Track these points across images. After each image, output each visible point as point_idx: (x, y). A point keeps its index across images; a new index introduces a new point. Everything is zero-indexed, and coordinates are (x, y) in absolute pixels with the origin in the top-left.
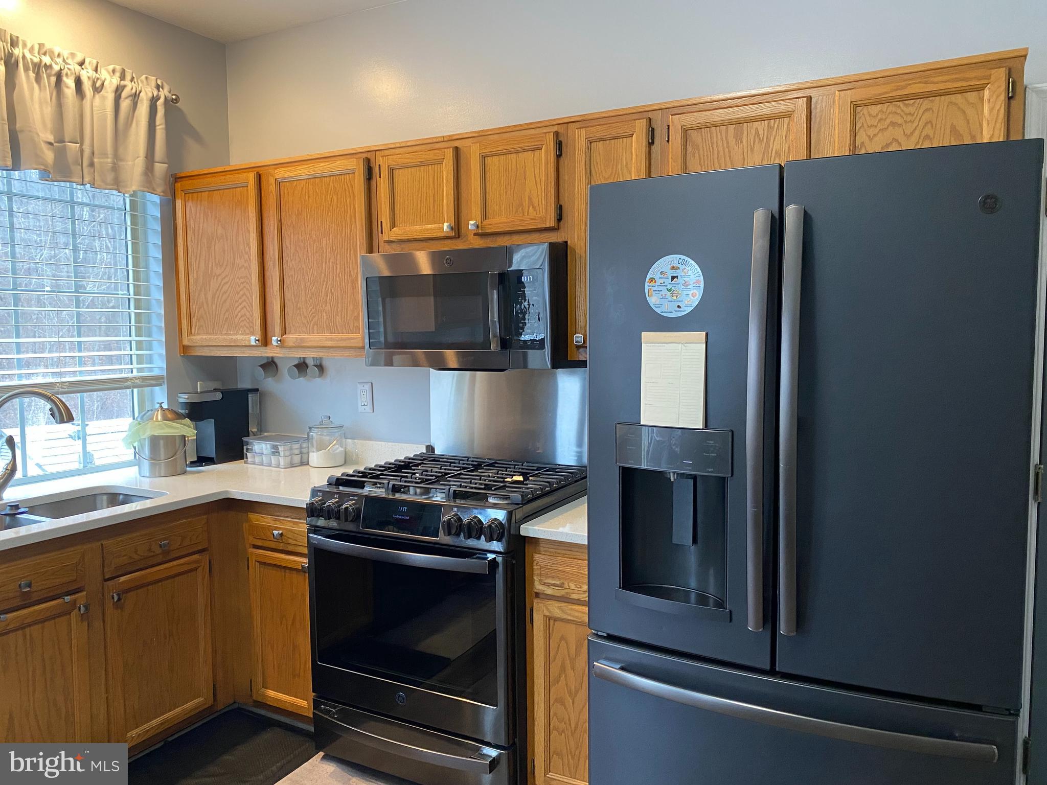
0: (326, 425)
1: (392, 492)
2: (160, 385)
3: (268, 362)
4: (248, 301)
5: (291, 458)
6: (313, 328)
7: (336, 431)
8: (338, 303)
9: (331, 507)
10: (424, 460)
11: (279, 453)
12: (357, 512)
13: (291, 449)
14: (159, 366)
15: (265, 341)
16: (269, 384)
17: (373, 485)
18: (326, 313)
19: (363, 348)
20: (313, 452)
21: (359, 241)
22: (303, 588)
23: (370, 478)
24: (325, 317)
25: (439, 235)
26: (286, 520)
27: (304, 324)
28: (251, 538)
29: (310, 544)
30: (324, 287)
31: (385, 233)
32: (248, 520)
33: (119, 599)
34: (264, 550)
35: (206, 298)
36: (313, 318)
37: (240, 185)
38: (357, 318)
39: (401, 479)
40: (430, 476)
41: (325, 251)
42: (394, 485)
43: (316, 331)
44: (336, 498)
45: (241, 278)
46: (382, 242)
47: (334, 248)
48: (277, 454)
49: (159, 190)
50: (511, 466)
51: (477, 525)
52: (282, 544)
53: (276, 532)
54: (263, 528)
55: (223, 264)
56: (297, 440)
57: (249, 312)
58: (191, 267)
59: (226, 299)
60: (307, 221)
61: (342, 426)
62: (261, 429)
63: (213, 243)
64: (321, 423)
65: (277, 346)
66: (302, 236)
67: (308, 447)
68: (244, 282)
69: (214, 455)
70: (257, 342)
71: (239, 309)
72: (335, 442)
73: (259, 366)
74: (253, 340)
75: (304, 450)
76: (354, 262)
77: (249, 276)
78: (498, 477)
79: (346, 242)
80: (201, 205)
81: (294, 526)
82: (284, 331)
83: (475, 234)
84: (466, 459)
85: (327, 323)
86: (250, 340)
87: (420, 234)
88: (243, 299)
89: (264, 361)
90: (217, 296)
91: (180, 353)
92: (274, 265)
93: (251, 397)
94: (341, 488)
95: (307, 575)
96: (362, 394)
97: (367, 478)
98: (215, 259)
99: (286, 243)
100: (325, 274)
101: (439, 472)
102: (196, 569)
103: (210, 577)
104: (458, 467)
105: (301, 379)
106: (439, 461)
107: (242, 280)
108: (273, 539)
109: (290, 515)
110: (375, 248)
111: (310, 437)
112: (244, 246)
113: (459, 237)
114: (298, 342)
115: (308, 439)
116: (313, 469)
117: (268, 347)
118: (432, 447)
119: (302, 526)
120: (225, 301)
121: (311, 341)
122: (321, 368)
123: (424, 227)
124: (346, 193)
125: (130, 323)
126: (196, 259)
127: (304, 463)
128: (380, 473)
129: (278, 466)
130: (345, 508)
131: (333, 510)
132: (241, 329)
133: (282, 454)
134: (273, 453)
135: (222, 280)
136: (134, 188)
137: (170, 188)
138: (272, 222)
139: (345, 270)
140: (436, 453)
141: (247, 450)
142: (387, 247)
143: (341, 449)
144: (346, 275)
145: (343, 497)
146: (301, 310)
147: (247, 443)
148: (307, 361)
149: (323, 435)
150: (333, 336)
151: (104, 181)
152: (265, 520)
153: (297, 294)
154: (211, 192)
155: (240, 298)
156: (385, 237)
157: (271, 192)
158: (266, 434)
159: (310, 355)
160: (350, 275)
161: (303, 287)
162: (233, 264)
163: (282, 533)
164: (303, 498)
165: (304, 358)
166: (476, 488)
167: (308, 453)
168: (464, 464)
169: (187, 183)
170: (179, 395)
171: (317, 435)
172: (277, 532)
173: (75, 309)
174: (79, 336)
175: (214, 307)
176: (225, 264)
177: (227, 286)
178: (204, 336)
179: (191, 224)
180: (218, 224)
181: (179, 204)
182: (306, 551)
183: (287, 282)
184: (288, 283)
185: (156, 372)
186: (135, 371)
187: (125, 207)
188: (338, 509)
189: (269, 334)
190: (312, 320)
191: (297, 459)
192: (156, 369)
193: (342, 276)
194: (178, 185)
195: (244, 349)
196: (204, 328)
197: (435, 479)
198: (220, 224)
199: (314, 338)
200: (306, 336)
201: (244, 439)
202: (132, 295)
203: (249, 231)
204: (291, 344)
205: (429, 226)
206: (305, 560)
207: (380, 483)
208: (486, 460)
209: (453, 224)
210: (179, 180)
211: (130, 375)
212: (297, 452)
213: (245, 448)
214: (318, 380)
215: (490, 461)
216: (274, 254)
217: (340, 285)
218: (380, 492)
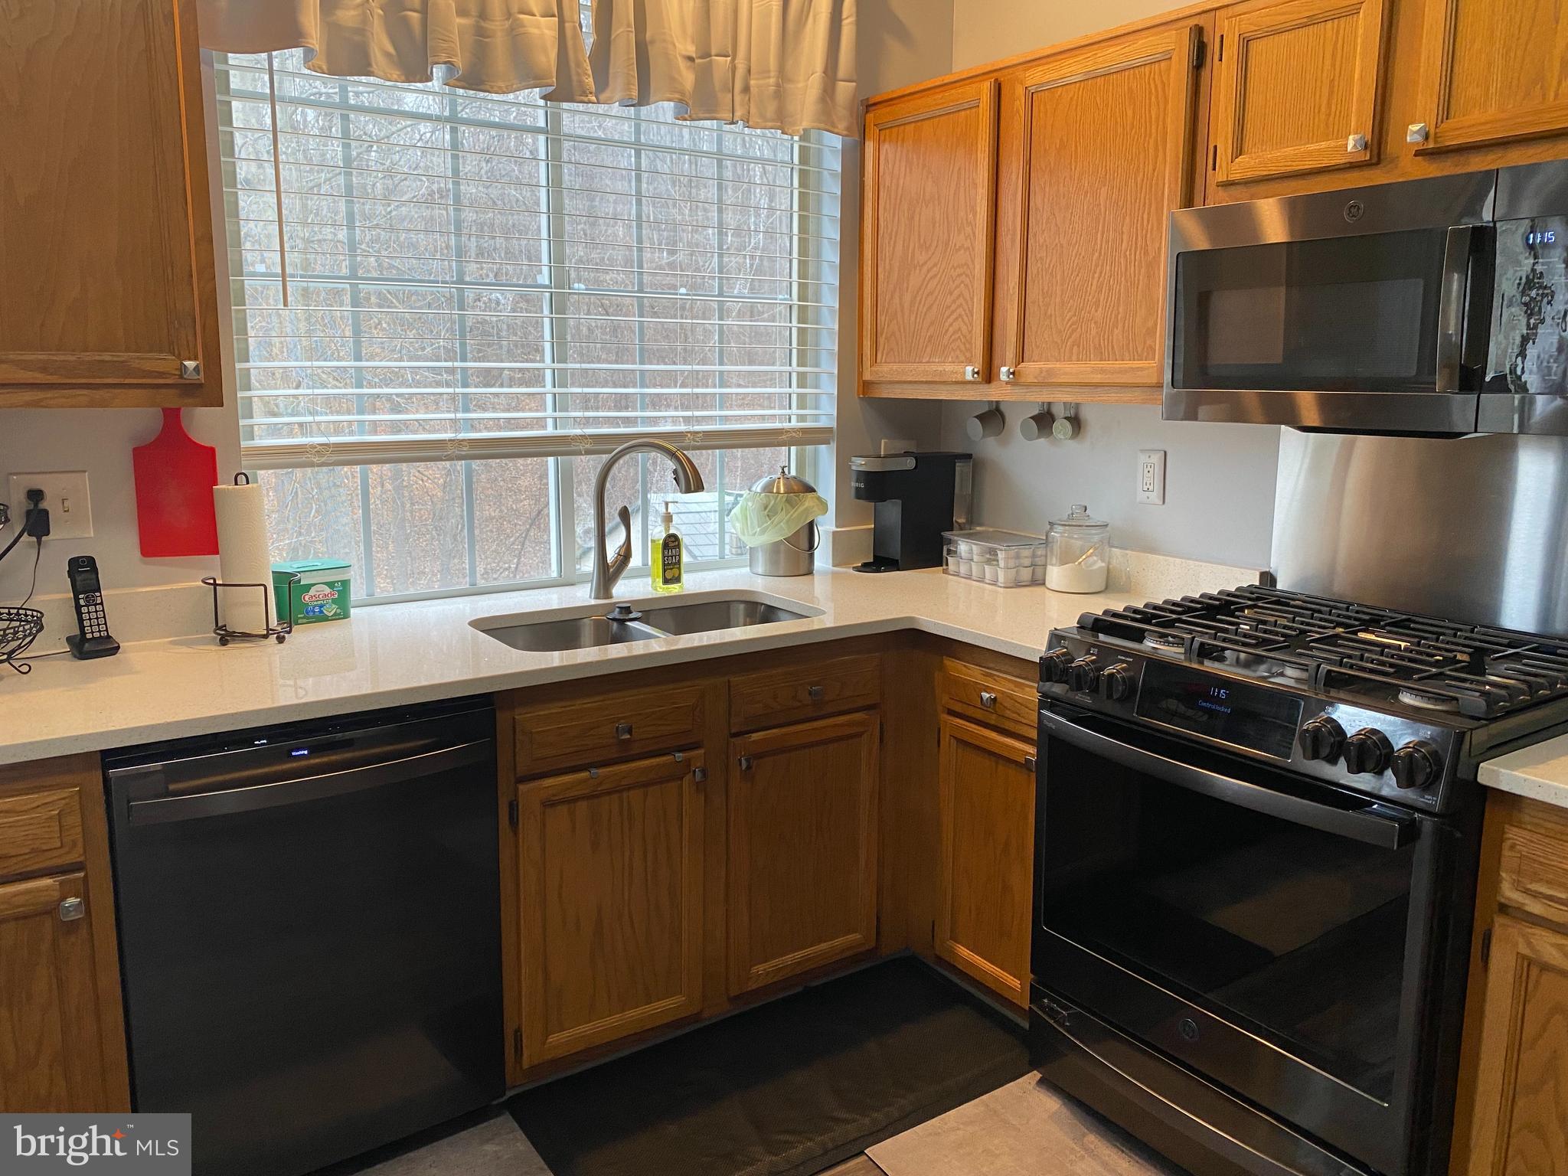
0: (1078, 521)
1: (1199, 655)
2: (827, 442)
3: (990, 411)
4: (966, 307)
5: (1017, 572)
6: (1071, 349)
7: (1094, 532)
8: (1119, 304)
9: (1082, 670)
10: (1258, 599)
11: (998, 561)
12: (1130, 684)
13: (1018, 557)
14: (826, 415)
15: (988, 374)
16: (990, 447)
17: (1160, 638)
18: (1095, 323)
19: (1160, 386)
20: (1052, 565)
21: (1169, 186)
22: (1027, 794)
23: (1155, 625)
24: (1094, 332)
25: (1333, 163)
26: (1003, 678)
27: (1056, 342)
28: (945, 698)
29: (1041, 727)
30: (1096, 275)
31: (1220, 167)
32: (942, 667)
33: (749, 767)
34: (968, 721)
35: (900, 304)
36: (1071, 334)
37: (966, 106)
38: (1151, 332)
39: (1216, 634)
40: (1271, 632)
41: (1103, 210)
42: (1202, 644)
43: (1074, 357)
44: (1093, 654)
45: (958, 266)
46: (1214, 186)
47: (1120, 204)
48: (995, 563)
49: (842, 126)
50: (1448, 631)
51: (1379, 749)
52: (994, 716)
53: (985, 695)
54: (966, 684)
55: (930, 245)
56: (1026, 542)
57: (966, 324)
58: (882, 252)
59: (932, 305)
60: (1076, 158)
61: (1107, 525)
62: (973, 519)
63: (918, 210)
64: (1071, 516)
65: (1007, 383)
66: (1064, 186)
67: (1046, 556)
68: (961, 275)
69: (898, 557)
70: (976, 376)
71: (950, 320)
72: (1091, 551)
73: (977, 417)
74: (969, 372)
75: (1037, 559)
76: (1155, 225)
77: (970, 263)
78: (1418, 652)
79: (1144, 190)
80: (902, 146)
81: (1016, 689)
82: (1021, 357)
83: (1418, 154)
84: (1345, 606)
85: (1097, 343)
86: (965, 373)
87: (1294, 164)
88: (958, 303)
89: (986, 409)
90: (918, 299)
91: (858, 392)
92: (1013, 241)
93: (959, 466)
94: (1102, 637)
95: (1033, 776)
96: (1146, 471)
97: (1150, 623)
98: (919, 236)
99: (1036, 200)
100: (1100, 253)
101: (1290, 628)
102: (859, 735)
103: (881, 750)
104: (1326, 620)
105: (1042, 440)
106: (1288, 605)
107: (959, 271)
108: (980, 706)
109: (1011, 669)
110: (1198, 197)
111: (1050, 539)
112: (966, 212)
113: (1378, 163)
114: (1043, 375)
115: (1047, 542)
116: (1051, 594)
117: (993, 384)
118: (1271, 575)
119: (1030, 693)
120: (930, 307)
121: (1065, 374)
122: (1076, 422)
123: (1303, 148)
124: (1150, 99)
125: (791, 345)
126: (891, 238)
127: (1038, 581)
128: (1174, 616)
129: (994, 583)
130: (1109, 675)
131: (1086, 673)
132: (952, 354)
133: (1002, 564)
134: (989, 562)
135: (928, 271)
136: (805, 124)
137: (857, 123)
138: (1014, 165)
139: (1136, 244)
140: (1279, 586)
141: (949, 552)
142: (1221, 192)
143: (1101, 564)
144: (1138, 253)
145: (1108, 654)
146: (1053, 318)
147: (950, 542)
148: (1055, 410)
149: (1073, 538)
150: (1105, 364)
151: (763, 116)
152: (971, 673)
153: (1047, 292)
154: (919, 124)
155: (954, 301)
156: (1221, 176)
157: (1018, 111)
158: (978, 528)
159: (1060, 399)
160: (1146, 253)
161: (1058, 278)
162: (947, 244)
163: (995, 698)
164: (1035, 646)
165: (1049, 404)
166: (1372, 671)
167: (1045, 566)
168: (1339, 616)
169: (882, 111)
170: (853, 459)
171: (1062, 536)
172: (988, 695)
173: (717, 322)
174: (721, 363)
175: (913, 319)
176: (934, 244)
177: (935, 281)
178: (895, 367)
179: (886, 180)
180: (927, 177)
181: (870, 147)
182: (1034, 734)
183: (1032, 269)
184: (1035, 272)
185: (824, 423)
186: (794, 418)
187: (792, 159)
188: (1096, 674)
189: (996, 361)
190: (1070, 337)
191: (1026, 574)
192: (823, 418)
193: (1130, 255)
194: (870, 116)
195: (954, 387)
196: (896, 353)
197: (1284, 641)
198: (930, 176)
199: (1070, 369)
200: (1058, 365)
201: (946, 534)
202: (796, 302)
203: (975, 185)
204: (1031, 379)
205: (1312, 147)
206: (1032, 750)
207: (1174, 637)
208: (1387, 613)
209: (1369, 137)
210: (874, 108)
211: (786, 425)
212: (1027, 562)
213: (945, 548)
214: (1072, 444)
215: (1396, 615)
216: (1014, 222)
217: (1126, 270)
218: (1172, 652)
